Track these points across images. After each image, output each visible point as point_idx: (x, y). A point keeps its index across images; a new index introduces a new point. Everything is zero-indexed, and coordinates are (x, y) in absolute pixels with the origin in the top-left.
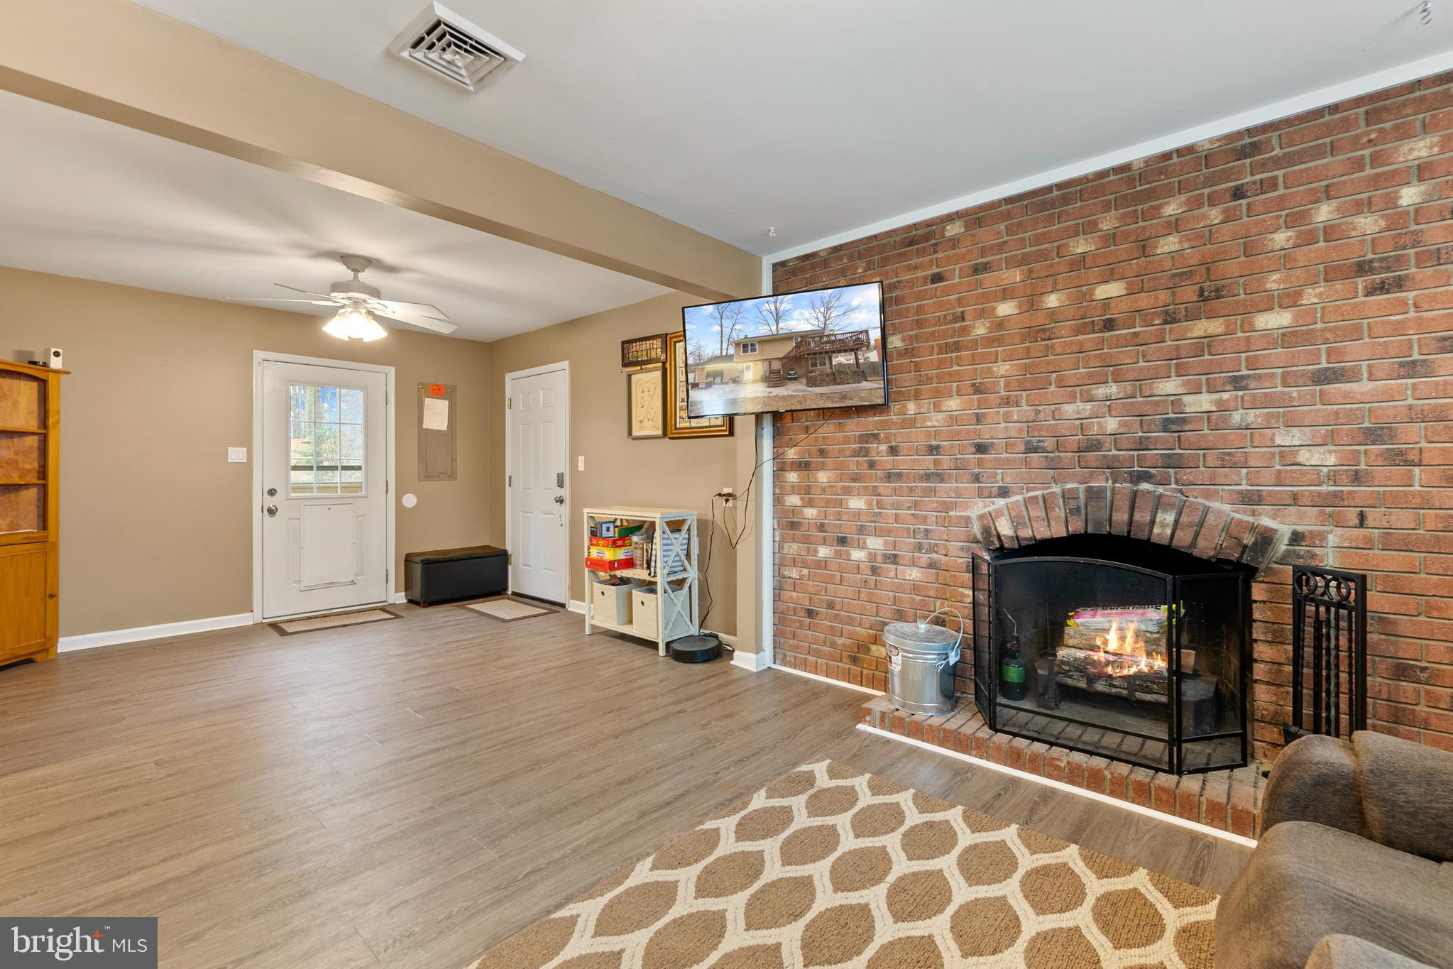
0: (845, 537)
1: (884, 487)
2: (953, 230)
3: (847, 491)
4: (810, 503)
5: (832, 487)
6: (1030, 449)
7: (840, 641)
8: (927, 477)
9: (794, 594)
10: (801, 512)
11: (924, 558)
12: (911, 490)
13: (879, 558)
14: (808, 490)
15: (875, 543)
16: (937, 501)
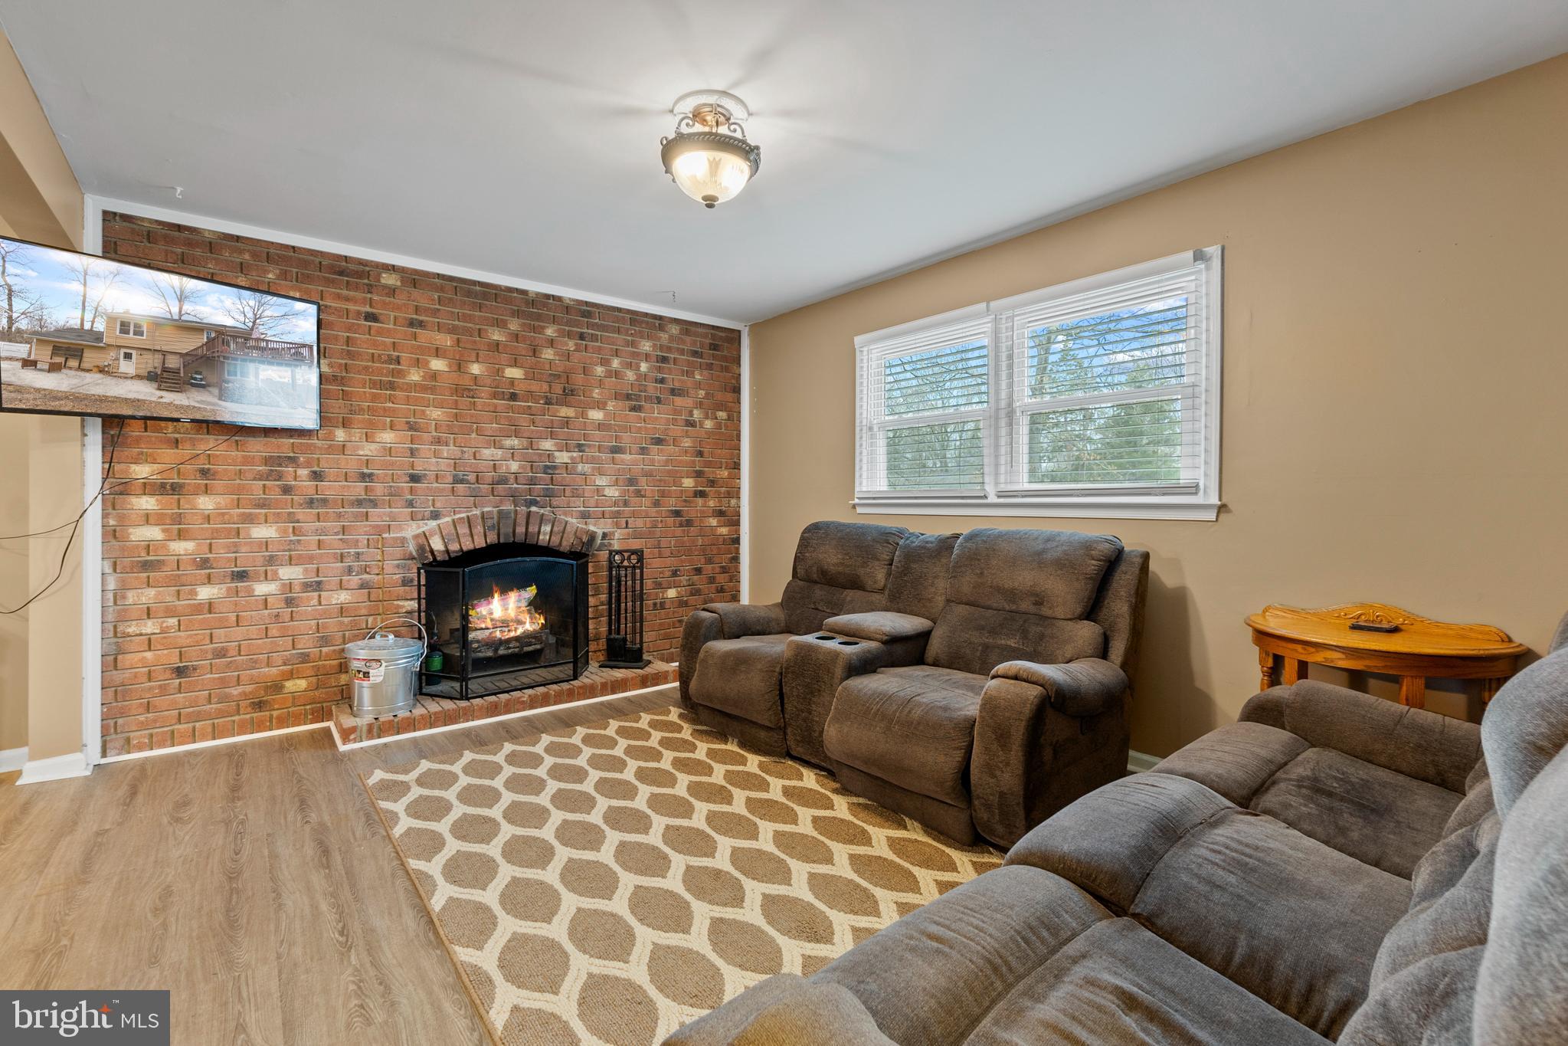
0: (244, 571)
1: (301, 513)
2: (389, 279)
3: (250, 519)
4: (181, 535)
5: (223, 514)
6: (457, 480)
7: (235, 691)
8: (359, 503)
9: (149, 655)
10: (165, 547)
11: (355, 580)
12: (339, 516)
13: (297, 588)
14: (178, 519)
15: (287, 573)
16: (370, 525)
